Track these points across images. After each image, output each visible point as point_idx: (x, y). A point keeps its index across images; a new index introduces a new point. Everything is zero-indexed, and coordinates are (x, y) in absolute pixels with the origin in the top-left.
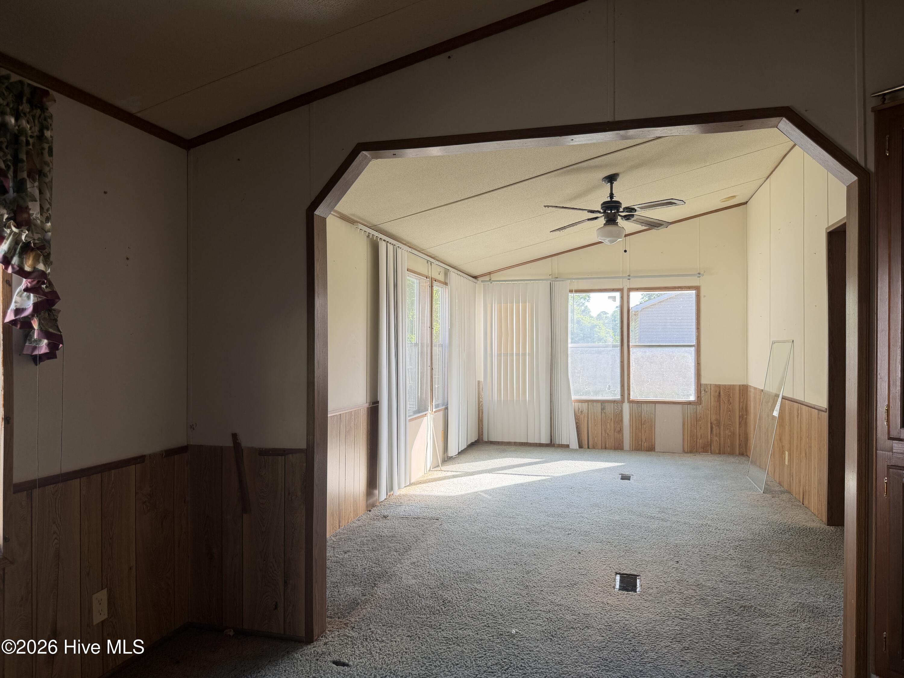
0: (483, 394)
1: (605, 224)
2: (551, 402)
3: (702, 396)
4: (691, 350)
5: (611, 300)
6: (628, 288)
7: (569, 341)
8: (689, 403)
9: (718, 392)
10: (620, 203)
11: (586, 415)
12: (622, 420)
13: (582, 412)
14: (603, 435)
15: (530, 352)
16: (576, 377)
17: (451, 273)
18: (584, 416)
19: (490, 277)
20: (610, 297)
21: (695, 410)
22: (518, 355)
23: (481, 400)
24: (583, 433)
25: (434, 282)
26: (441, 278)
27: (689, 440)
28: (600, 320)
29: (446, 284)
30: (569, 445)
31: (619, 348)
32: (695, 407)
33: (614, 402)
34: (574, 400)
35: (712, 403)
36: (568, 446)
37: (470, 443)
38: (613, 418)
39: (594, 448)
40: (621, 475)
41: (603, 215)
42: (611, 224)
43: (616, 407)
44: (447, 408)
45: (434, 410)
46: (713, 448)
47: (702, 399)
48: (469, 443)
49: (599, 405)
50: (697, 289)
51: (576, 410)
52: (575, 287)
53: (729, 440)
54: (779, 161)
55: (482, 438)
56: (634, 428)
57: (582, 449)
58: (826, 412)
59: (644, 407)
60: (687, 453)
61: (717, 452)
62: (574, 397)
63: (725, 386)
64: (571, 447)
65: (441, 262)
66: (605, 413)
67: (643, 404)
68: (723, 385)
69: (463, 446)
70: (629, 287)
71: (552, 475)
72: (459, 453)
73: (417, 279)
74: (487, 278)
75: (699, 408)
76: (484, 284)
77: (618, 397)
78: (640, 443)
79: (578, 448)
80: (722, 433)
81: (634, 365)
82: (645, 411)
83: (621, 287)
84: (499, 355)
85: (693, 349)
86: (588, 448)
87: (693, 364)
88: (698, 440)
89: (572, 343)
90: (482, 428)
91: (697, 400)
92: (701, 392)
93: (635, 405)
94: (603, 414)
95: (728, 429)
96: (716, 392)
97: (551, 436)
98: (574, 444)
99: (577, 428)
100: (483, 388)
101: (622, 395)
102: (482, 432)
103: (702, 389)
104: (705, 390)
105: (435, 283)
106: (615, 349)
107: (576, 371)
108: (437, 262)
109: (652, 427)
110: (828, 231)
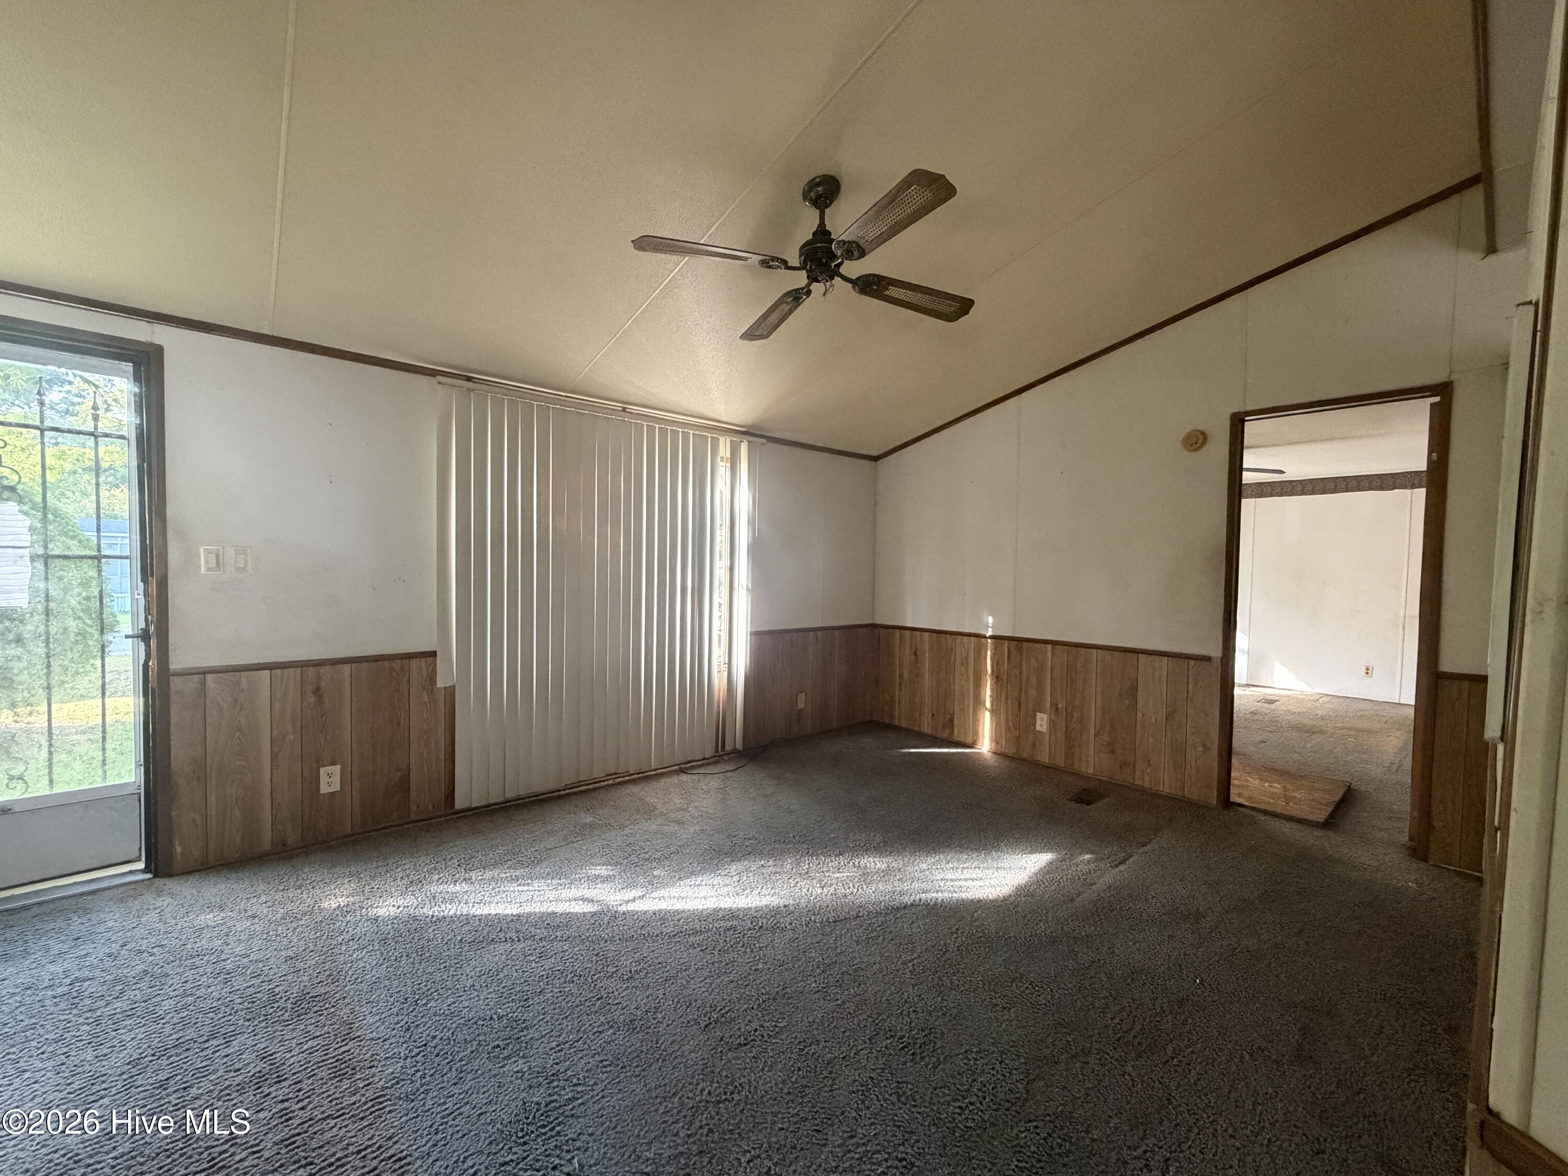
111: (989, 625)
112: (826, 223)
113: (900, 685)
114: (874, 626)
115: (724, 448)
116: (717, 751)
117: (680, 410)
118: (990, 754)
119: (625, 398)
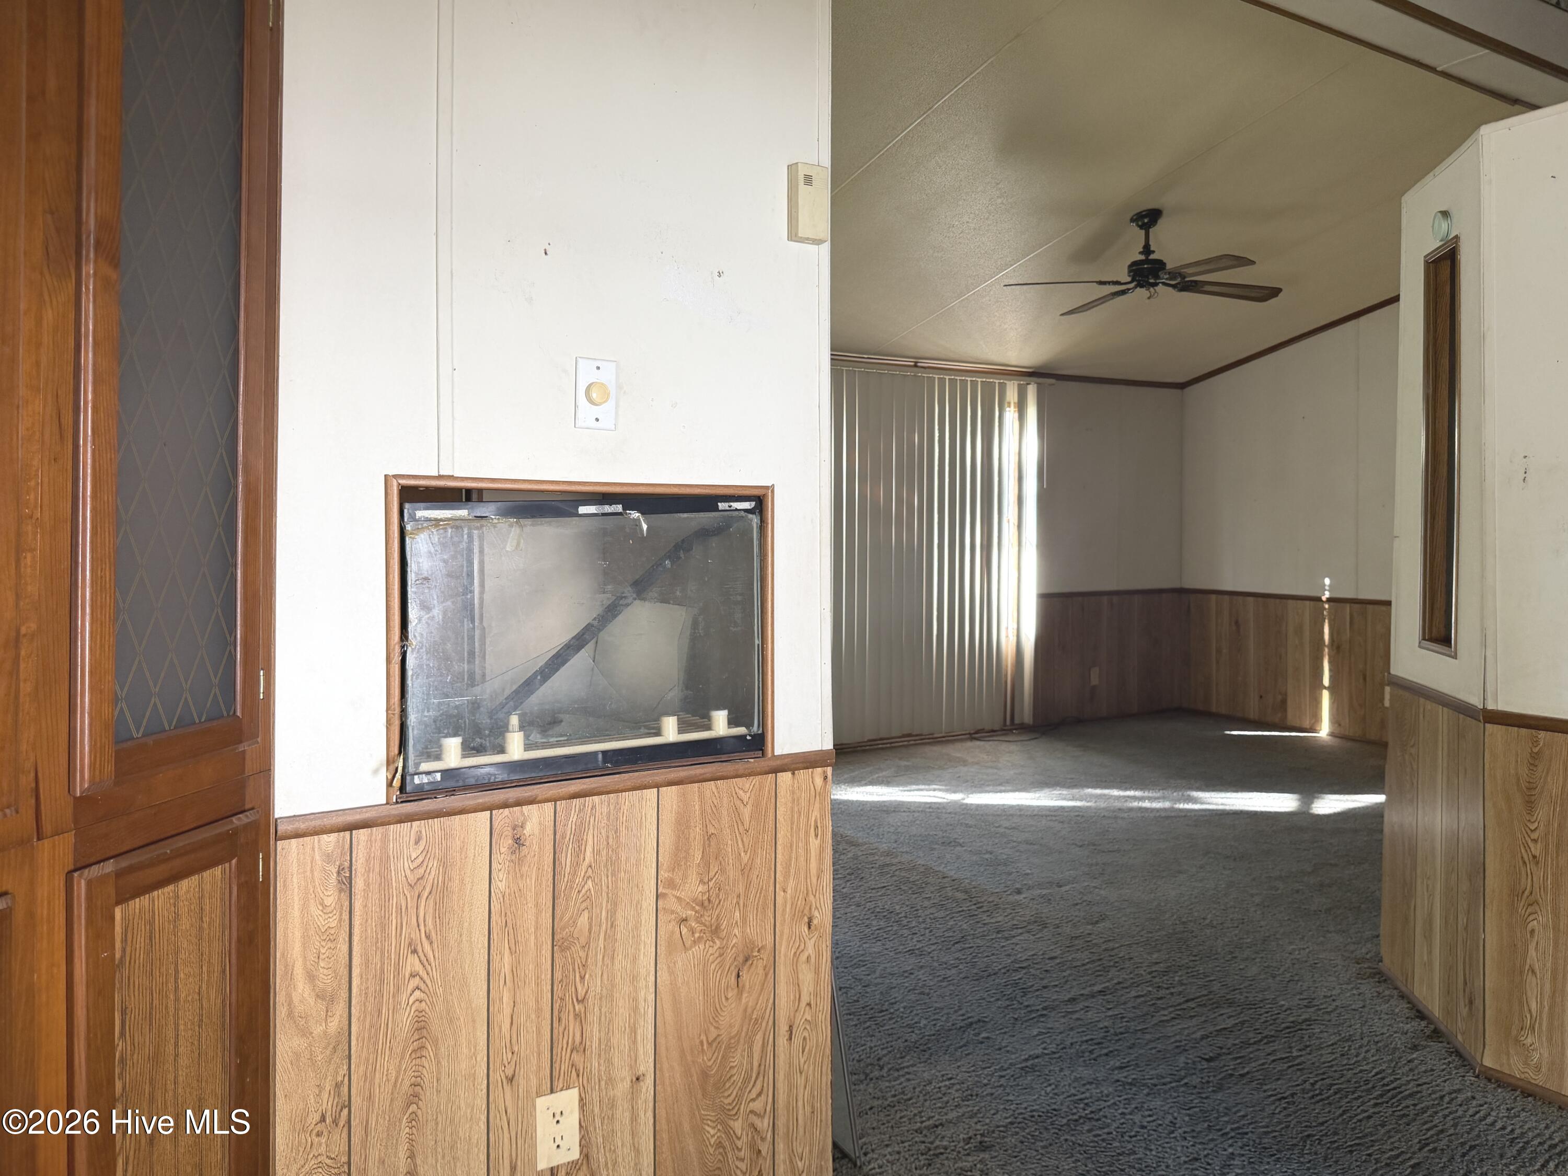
111: (1327, 588)
112: (1151, 243)
113: (1218, 662)
114: (1181, 591)
115: (1012, 394)
116: (1005, 724)
117: (971, 360)
118: (1329, 737)
119: (916, 354)
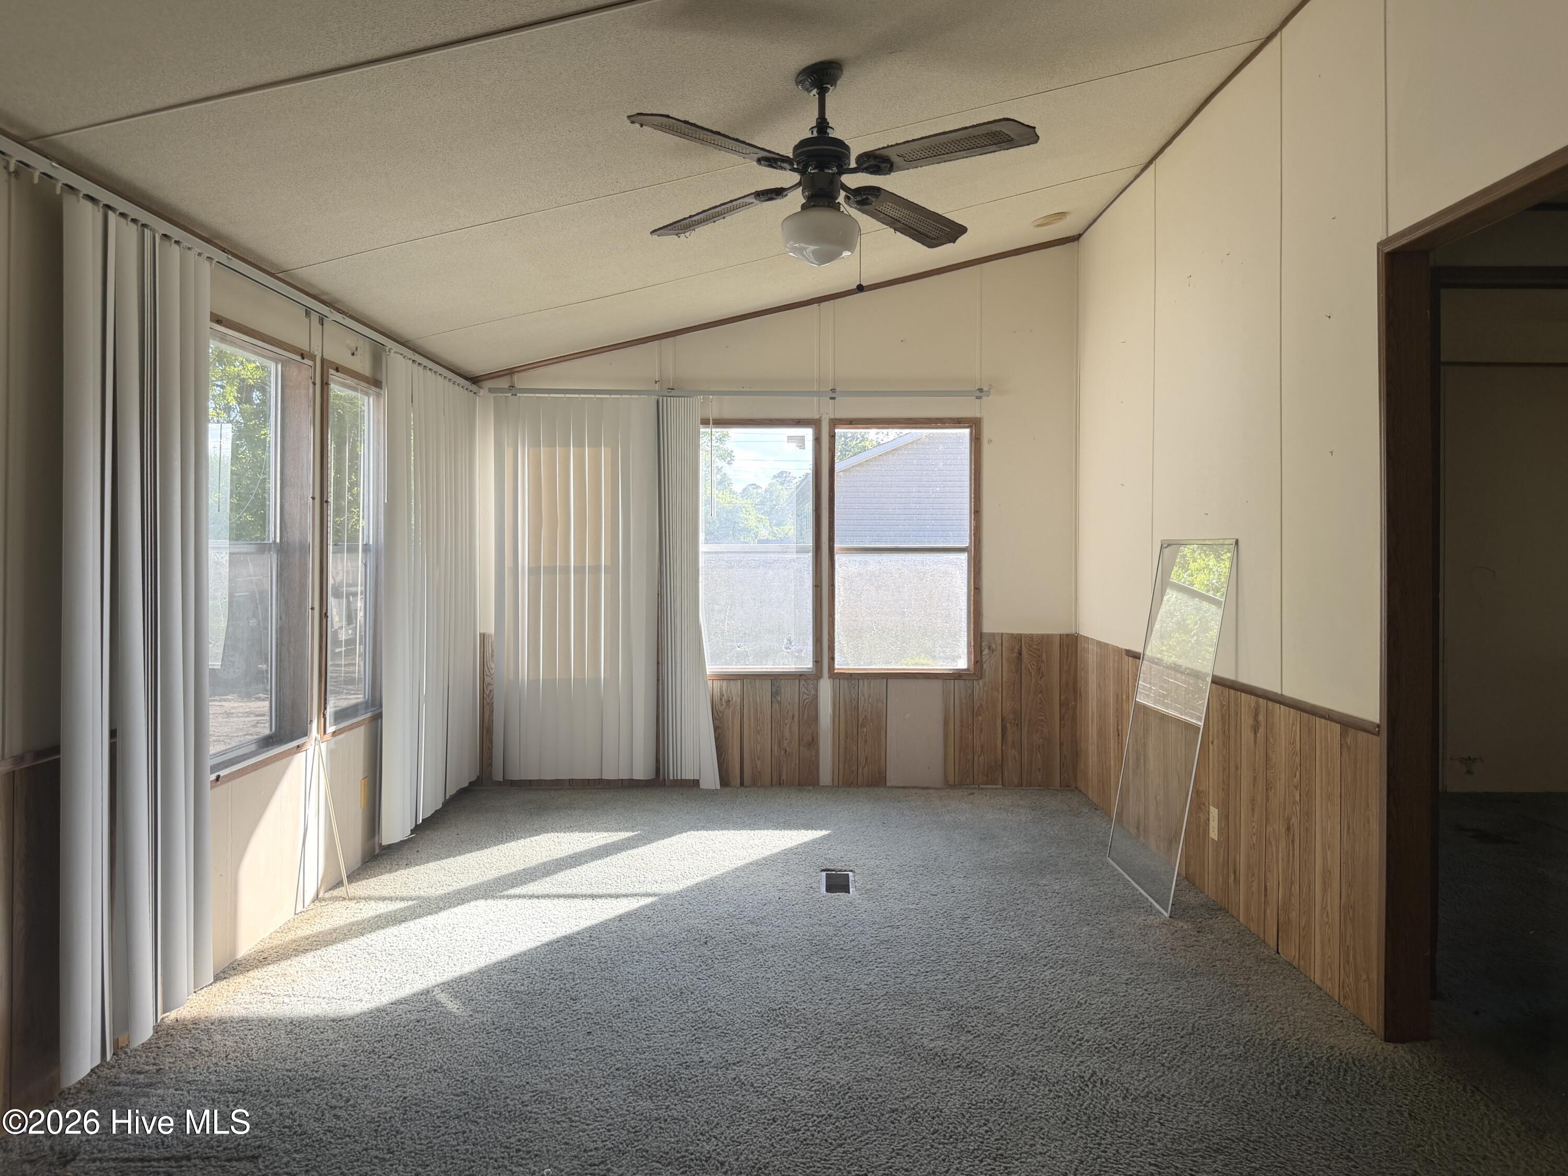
0: (493, 666)
1: (804, 207)
2: (658, 680)
3: (984, 660)
4: (961, 559)
5: (793, 446)
6: (830, 419)
7: (702, 537)
8: (957, 676)
9: (1016, 651)
10: (847, 148)
11: (738, 708)
12: (816, 718)
13: (728, 701)
14: (776, 752)
15: (609, 564)
16: (716, 621)
17: (392, 354)
18: (733, 714)
19: (512, 381)
20: (790, 438)
21: (970, 691)
22: (580, 570)
23: (487, 679)
24: (730, 751)
25: (332, 371)
26: (362, 364)
27: (957, 756)
28: (747, 499)
29: (376, 383)
30: (698, 781)
31: (810, 554)
32: (969, 683)
33: (799, 676)
34: (712, 675)
35: (1004, 674)
36: (695, 783)
37: (454, 792)
38: (796, 715)
39: (754, 784)
40: (824, 874)
41: (799, 184)
42: (823, 206)
43: (803, 690)
44: (377, 718)
45: (331, 729)
46: (1006, 773)
47: (985, 666)
48: (451, 791)
49: (767, 684)
50: (974, 424)
51: (717, 698)
52: (713, 414)
53: (1039, 756)
54: (1191, 113)
55: (491, 773)
56: (842, 735)
57: (727, 789)
58: (1378, 734)
59: (864, 687)
60: (953, 787)
61: (1016, 781)
62: (711, 668)
63: (1031, 637)
64: (703, 785)
65: (352, 317)
66: (779, 703)
67: (861, 681)
68: (1026, 635)
69: (428, 806)
70: (832, 417)
71: (656, 889)
72: (417, 829)
73: (276, 361)
74: (503, 383)
75: (978, 685)
76: (495, 398)
77: (807, 664)
78: (854, 768)
79: (718, 787)
80: (1025, 742)
81: (842, 593)
82: (866, 696)
83: (816, 416)
84: (534, 571)
85: (964, 557)
86: (742, 784)
87: (965, 590)
88: (976, 758)
89: (707, 541)
90: (490, 749)
91: (975, 669)
92: (981, 651)
93: (845, 683)
94: (776, 706)
95: (1037, 731)
96: (1012, 650)
97: (657, 761)
98: (710, 778)
99: (716, 739)
100: (493, 651)
101: (817, 661)
102: (491, 758)
103: (983, 644)
104: (989, 648)
105: (333, 375)
106: (802, 556)
107: (717, 607)
108: (339, 317)
109: (880, 730)
110: (1388, 249)
